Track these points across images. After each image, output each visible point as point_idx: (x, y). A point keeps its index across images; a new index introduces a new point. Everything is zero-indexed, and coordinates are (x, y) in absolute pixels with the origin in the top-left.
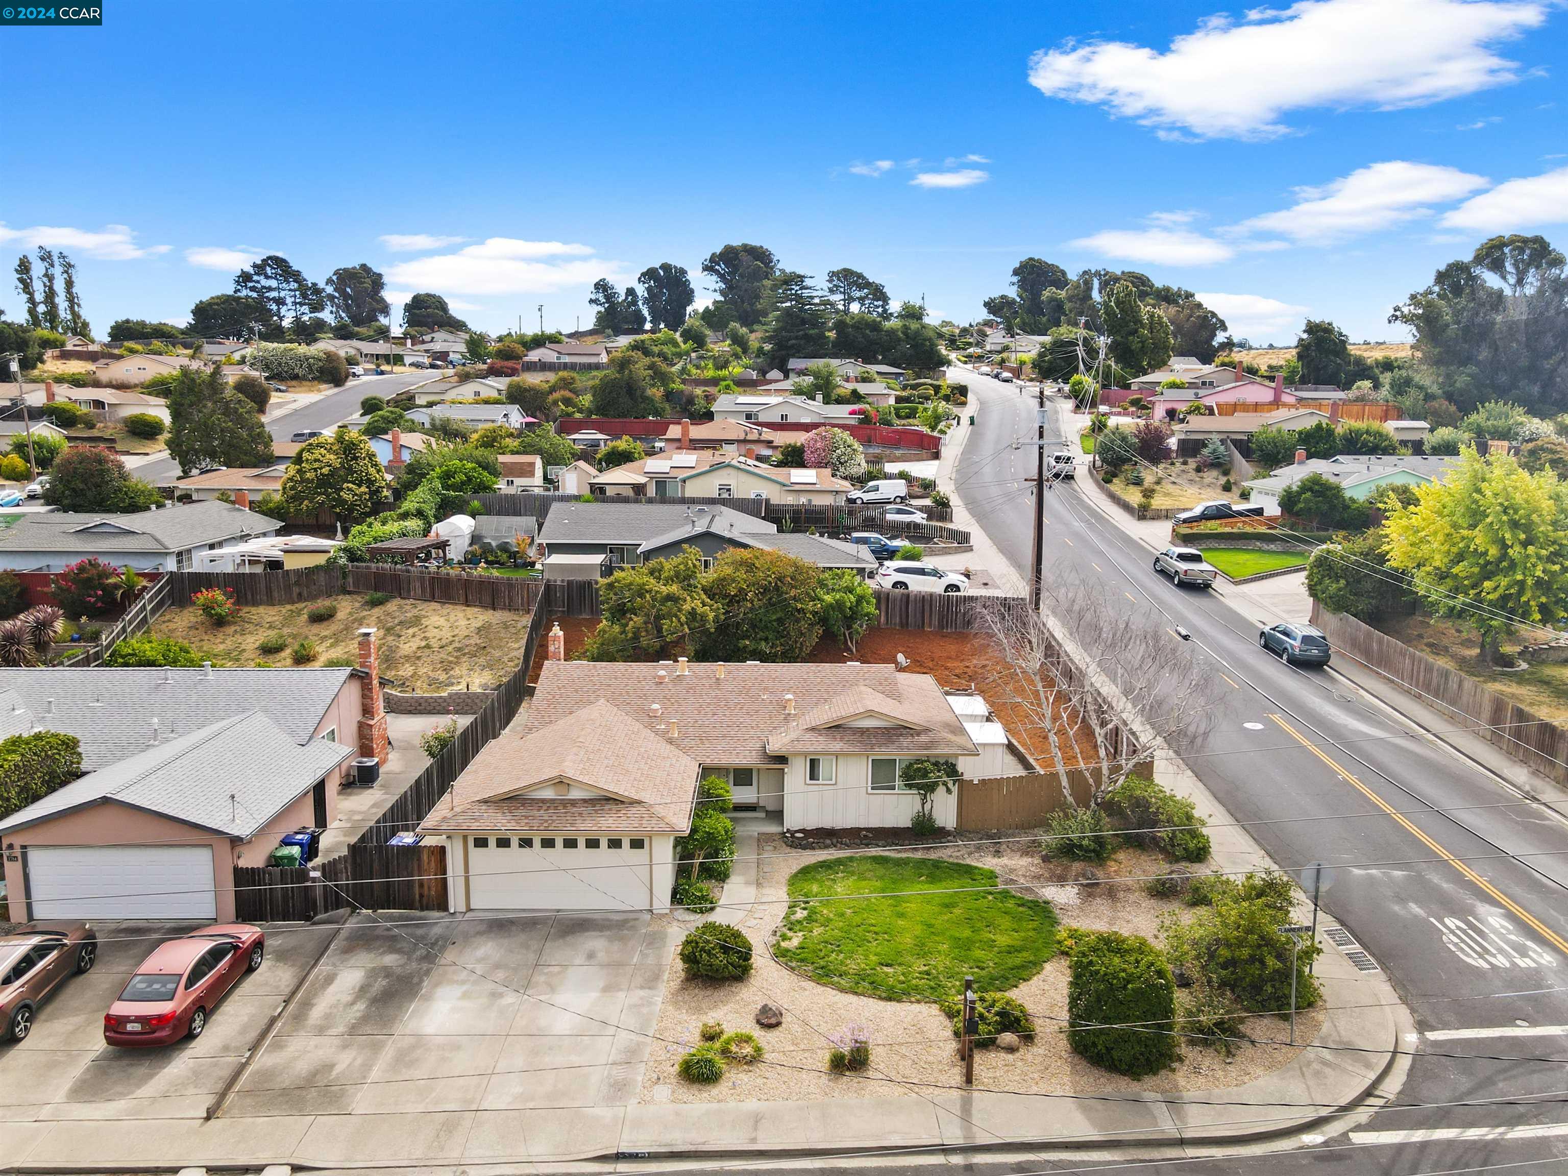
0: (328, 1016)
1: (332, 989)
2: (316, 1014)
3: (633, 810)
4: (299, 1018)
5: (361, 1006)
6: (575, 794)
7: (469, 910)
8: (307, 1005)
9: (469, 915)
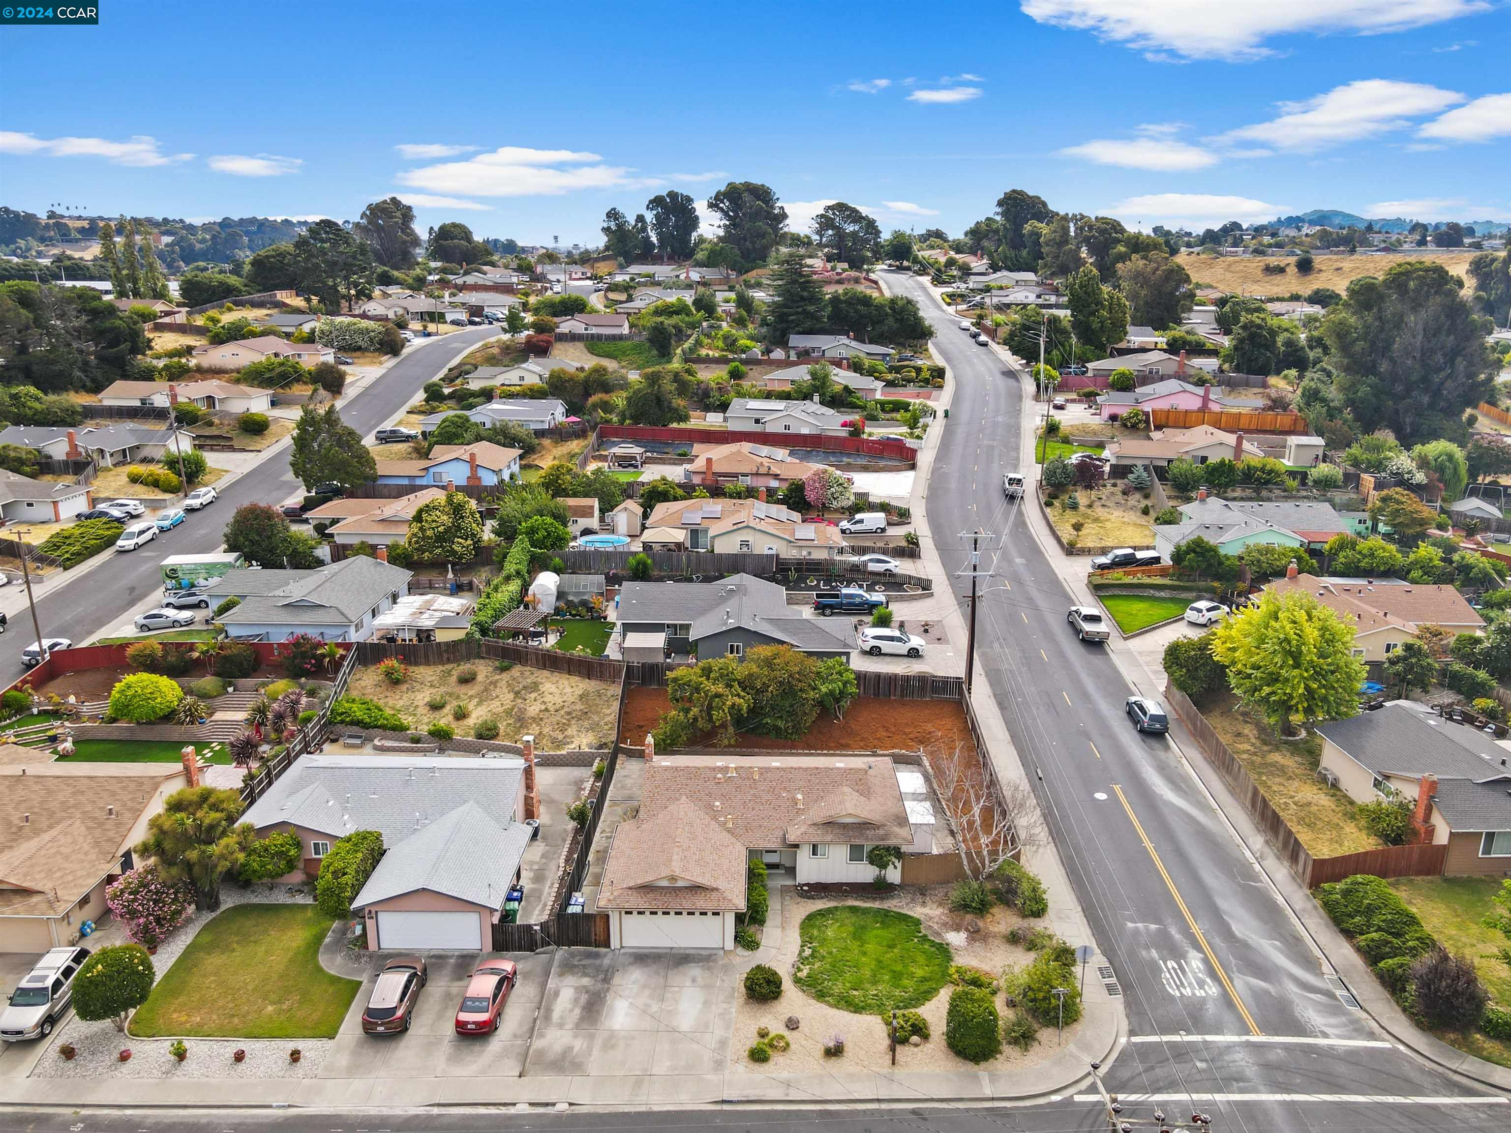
0: (562, 1018)
1: (560, 1000)
2: (556, 1015)
3: (714, 894)
4: (547, 1018)
5: (577, 1011)
6: (680, 884)
7: (622, 947)
8: (549, 1010)
9: (622, 951)
